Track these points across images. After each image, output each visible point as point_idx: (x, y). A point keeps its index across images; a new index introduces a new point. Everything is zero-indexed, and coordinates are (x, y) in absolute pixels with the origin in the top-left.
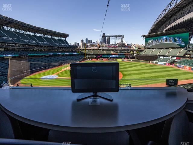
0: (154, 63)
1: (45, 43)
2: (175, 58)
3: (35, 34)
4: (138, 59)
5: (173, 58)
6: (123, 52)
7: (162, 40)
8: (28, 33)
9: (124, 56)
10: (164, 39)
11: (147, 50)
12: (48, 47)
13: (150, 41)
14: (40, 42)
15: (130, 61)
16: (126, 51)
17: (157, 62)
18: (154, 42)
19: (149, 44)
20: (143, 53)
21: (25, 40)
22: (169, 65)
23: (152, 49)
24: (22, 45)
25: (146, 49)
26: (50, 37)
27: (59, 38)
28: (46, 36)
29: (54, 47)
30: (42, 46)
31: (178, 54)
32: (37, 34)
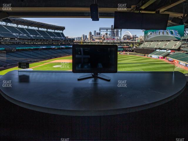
0: (149, 56)
1: (38, 36)
2: (170, 51)
3: (28, 27)
4: (136, 52)
5: (168, 51)
6: (122, 45)
7: (160, 32)
8: (20, 26)
9: (122, 49)
10: (161, 32)
11: (146, 43)
12: (42, 40)
13: (149, 34)
14: (32, 36)
15: (127, 54)
16: (125, 44)
17: (152, 55)
18: (152, 34)
19: (148, 37)
20: (142, 46)
21: (14, 34)
22: (162, 58)
23: (151, 41)
24: (11, 38)
25: (145, 41)
26: (45, 30)
27: (56, 31)
28: (40, 29)
29: (48, 40)
30: (35, 40)
31: (173, 47)
32: (30, 28)
